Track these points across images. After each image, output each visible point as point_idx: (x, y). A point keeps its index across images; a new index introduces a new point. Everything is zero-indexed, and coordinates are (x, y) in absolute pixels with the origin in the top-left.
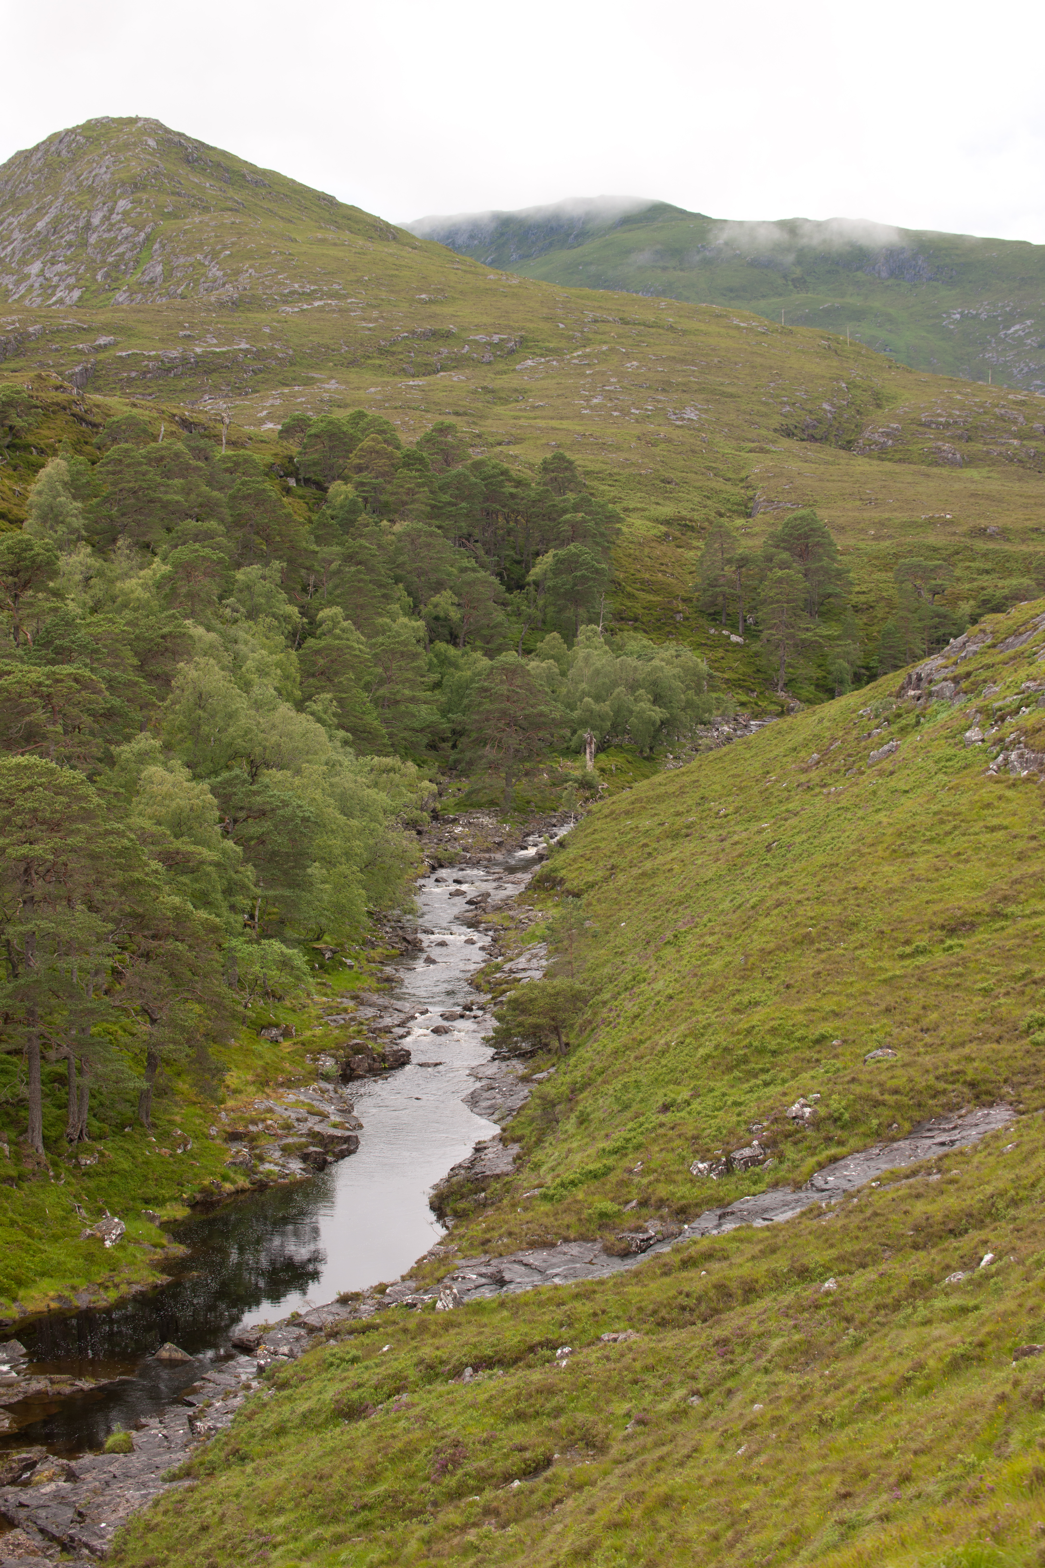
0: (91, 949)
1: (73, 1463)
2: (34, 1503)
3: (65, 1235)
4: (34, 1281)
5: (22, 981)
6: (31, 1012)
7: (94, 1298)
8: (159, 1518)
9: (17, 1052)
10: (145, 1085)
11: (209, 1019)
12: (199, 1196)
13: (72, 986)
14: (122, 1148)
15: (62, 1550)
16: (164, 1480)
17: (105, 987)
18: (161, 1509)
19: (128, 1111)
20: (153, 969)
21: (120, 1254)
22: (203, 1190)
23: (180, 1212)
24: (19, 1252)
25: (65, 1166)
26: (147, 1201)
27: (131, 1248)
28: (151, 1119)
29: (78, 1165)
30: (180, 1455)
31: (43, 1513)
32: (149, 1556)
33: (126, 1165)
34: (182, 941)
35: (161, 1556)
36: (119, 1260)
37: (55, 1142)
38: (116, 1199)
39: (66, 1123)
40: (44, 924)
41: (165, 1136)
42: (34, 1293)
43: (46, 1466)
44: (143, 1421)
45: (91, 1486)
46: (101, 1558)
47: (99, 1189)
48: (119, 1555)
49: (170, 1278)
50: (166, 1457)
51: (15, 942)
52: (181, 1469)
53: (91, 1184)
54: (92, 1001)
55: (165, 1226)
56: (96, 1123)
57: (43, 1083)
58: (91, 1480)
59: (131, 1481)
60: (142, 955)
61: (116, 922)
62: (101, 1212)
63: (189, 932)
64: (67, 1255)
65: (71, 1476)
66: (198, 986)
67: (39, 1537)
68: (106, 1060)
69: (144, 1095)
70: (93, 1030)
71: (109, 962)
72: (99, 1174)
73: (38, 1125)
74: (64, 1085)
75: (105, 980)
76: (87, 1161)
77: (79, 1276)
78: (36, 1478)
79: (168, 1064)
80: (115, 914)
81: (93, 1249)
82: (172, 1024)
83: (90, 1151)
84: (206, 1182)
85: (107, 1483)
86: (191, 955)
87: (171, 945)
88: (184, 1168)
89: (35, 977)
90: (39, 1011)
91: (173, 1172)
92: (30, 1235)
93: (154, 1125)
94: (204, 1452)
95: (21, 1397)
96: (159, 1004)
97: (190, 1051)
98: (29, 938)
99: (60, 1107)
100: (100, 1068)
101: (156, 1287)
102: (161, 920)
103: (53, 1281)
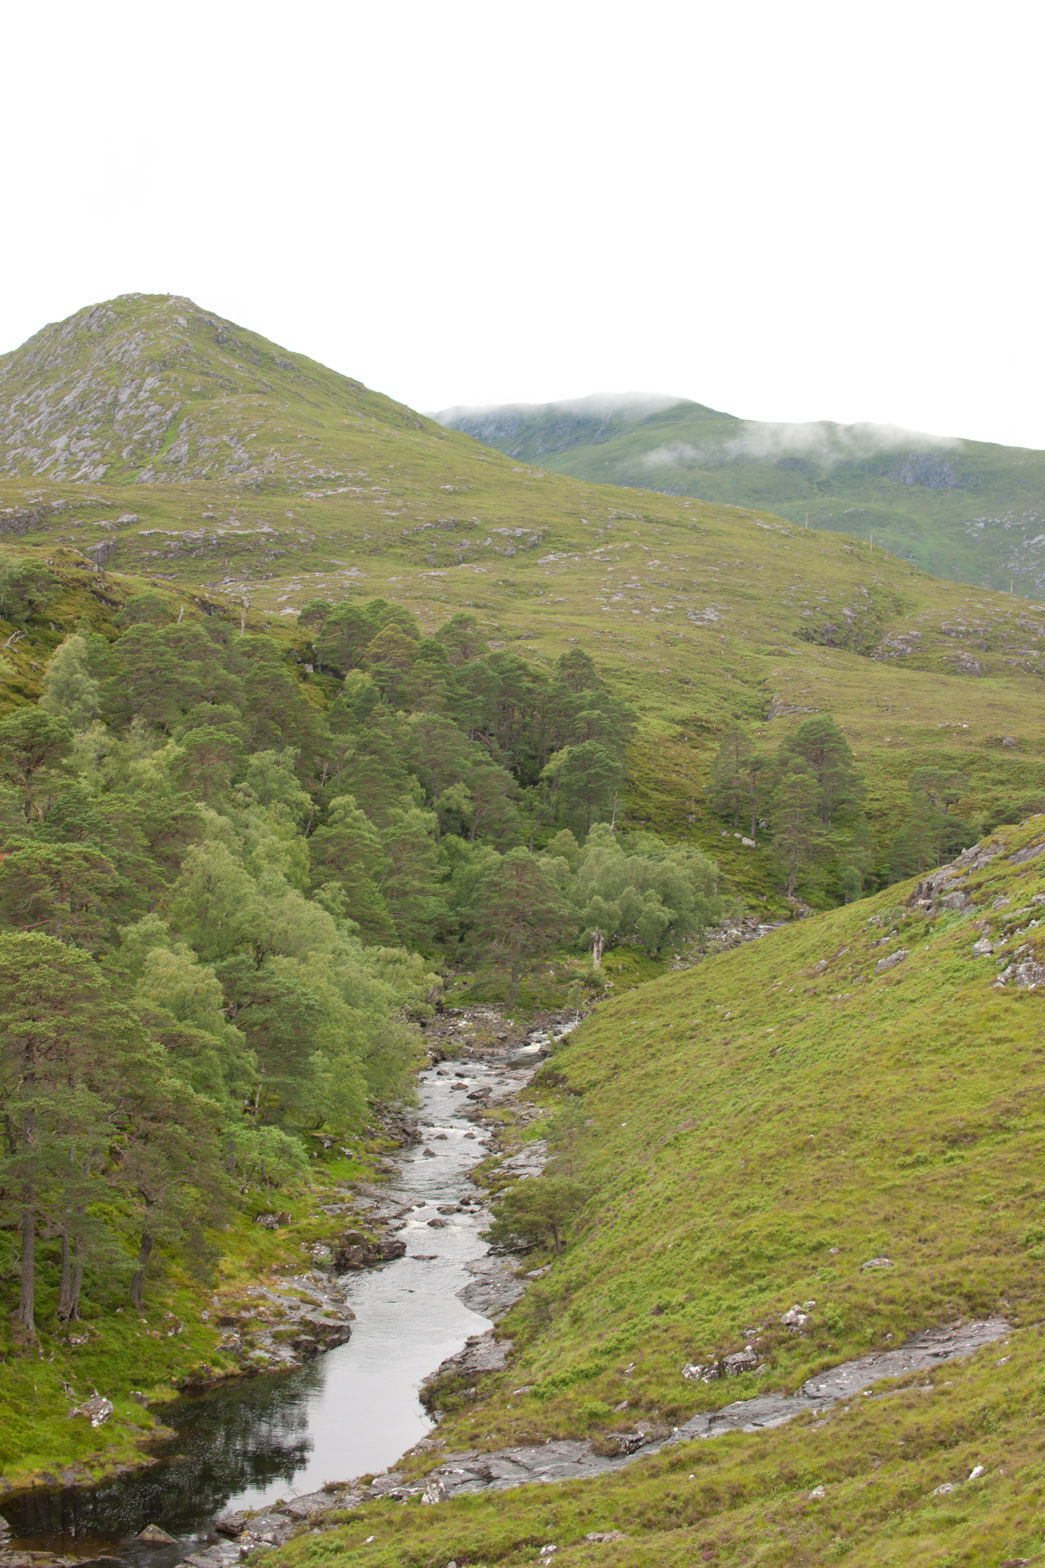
0: (90, 1129)
3: (52, 1412)
4: (20, 1457)
5: (19, 1157)
6: (27, 1189)
7: (79, 1477)
9: (12, 1228)
10: (139, 1267)
11: (206, 1203)
12: (188, 1380)
13: (70, 1164)
14: (112, 1328)
17: (102, 1167)
19: (121, 1292)
20: (151, 1151)
21: (106, 1434)
22: (193, 1374)
23: (167, 1395)
24: (6, 1427)
25: (55, 1343)
26: (136, 1383)
27: (119, 1428)
28: (143, 1301)
29: (68, 1344)
33: (116, 1345)
34: (182, 1124)
36: (105, 1440)
37: (46, 1319)
38: (105, 1379)
39: (58, 1301)
40: (43, 1101)
41: (156, 1318)
42: (19, 1468)
47: (88, 1368)
49: (156, 1461)
51: (14, 1118)
53: (81, 1363)
54: (88, 1181)
55: (154, 1408)
56: (88, 1303)
57: (37, 1260)
60: (140, 1137)
61: (116, 1102)
62: (89, 1391)
63: (189, 1115)
64: (54, 1433)
66: (196, 1170)
68: (101, 1240)
69: (137, 1277)
71: (107, 1142)
72: (88, 1354)
73: (30, 1302)
74: (57, 1263)
75: (102, 1160)
76: (78, 1339)
77: (64, 1454)
79: (162, 1247)
80: (115, 1094)
81: (80, 1428)
82: (169, 1207)
83: (80, 1330)
84: (196, 1366)
86: (190, 1139)
87: (169, 1127)
88: (174, 1350)
89: (33, 1154)
90: (36, 1188)
91: (164, 1354)
92: (17, 1410)
93: (146, 1307)
96: (155, 1186)
97: (185, 1235)
98: (28, 1115)
99: (52, 1285)
100: (94, 1248)
101: (142, 1468)
102: (161, 1102)
103: (38, 1457)
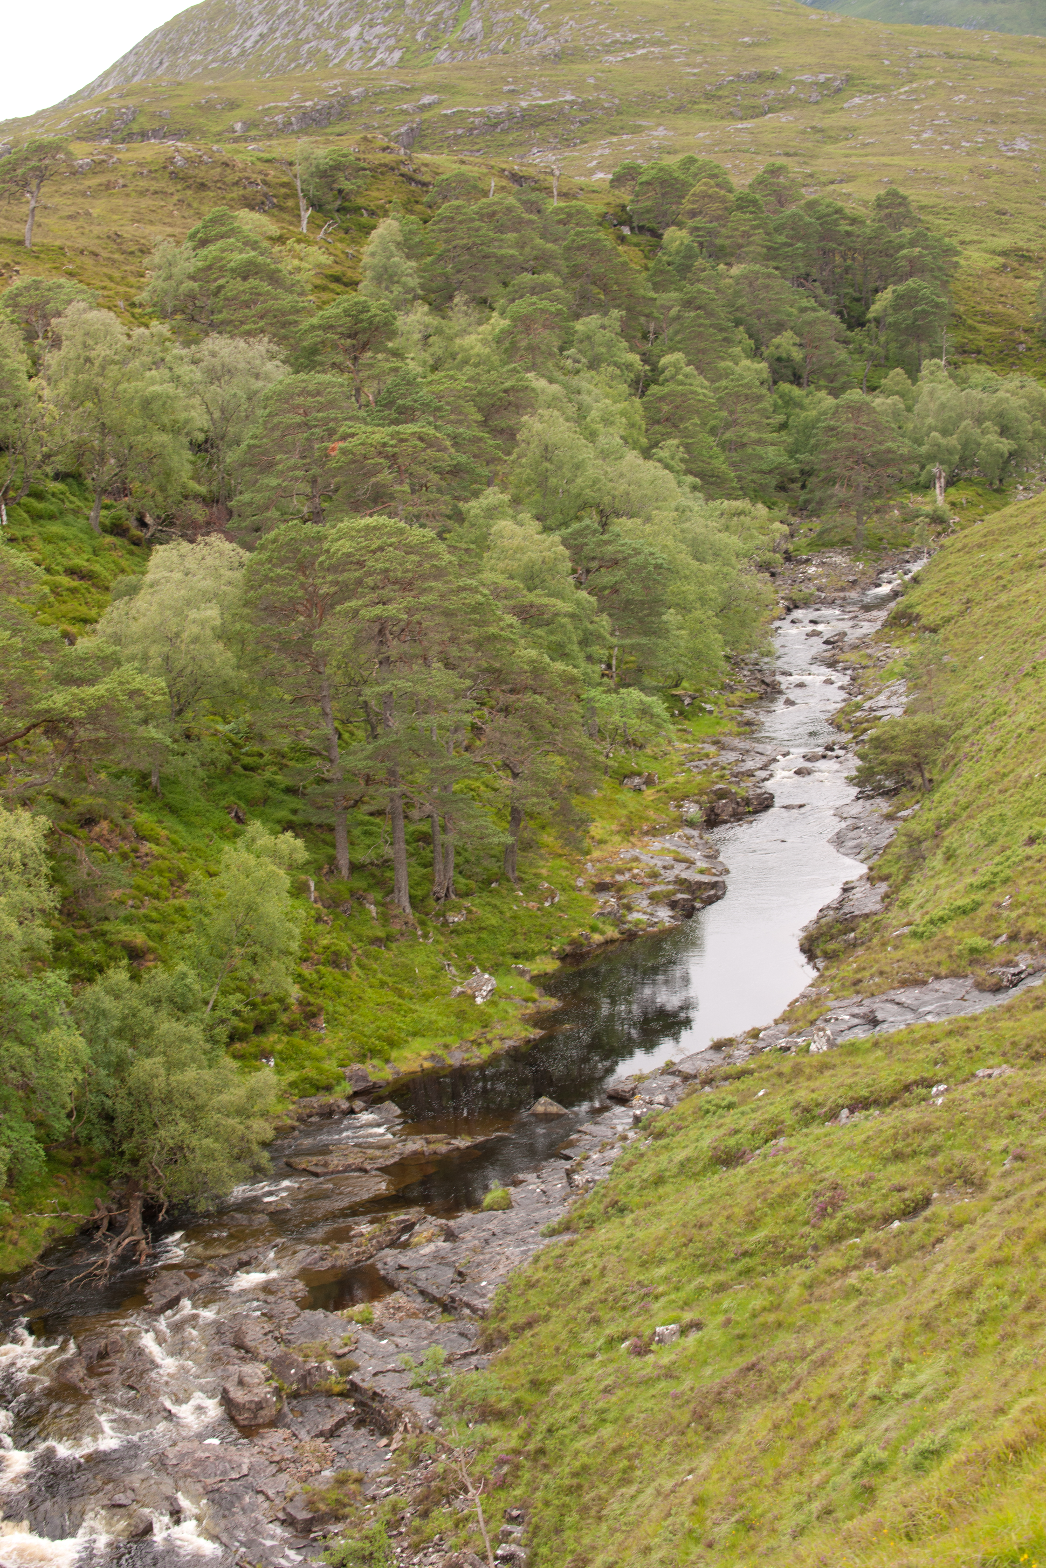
0: (450, 706)
1: (451, 1223)
2: (413, 1265)
3: (436, 993)
4: (406, 1042)
5: (381, 742)
6: (392, 773)
7: (467, 1056)
8: (540, 1274)
9: (379, 813)
10: (510, 840)
11: (571, 770)
12: (568, 949)
13: (432, 744)
14: (489, 904)
15: (444, 1311)
16: (544, 1235)
17: (465, 743)
18: (541, 1264)
19: (494, 867)
20: (513, 723)
21: (491, 1010)
22: (573, 942)
23: (550, 965)
24: (390, 1013)
25: (432, 924)
26: (516, 956)
27: (503, 1003)
28: (517, 873)
29: (446, 923)
30: (559, 1209)
31: (423, 1275)
32: (531, 1313)
33: (494, 921)
34: (541, 694)
35: (543, 1313)
36: (490, 1016)
37: (422, 901)
38: (485, 955)
39: (432, 882)
40: (401, 684)
41: (531, 890)
42: (406, 1053)
43: (424, 1227)
44: (521, 1176)
45: (470, 1245)
46: (482, 1318)
47: (468, 945)
48: (501, 1312)
49: (542, 1032)
50: (545, 1212)
51: (373, 703)
52: (560, 1223)
53: (460, 941)
54: (453, 758)
55: (536, 980)
56: (462, 880)
57: (408, 843)
58: (470, 1239)
59: (510, 1238)
60: (501, 710)
61: (474, 678)
62: (471, 969)
63: (547, 684)
64: (439, 1014)
65: (450, 1236)
66: (559, 738)
67: (420, 1299)
68: (470, 816)
69: (509, 850)
70: (456, 787)
71: (468, 718)
72: (467, 931)
73: (404, 884)
74: (429, 844)
75: (464, 737)
76: (455, 918)
77: (451, 1034)
78: (415, 1240)
79: (532, 818)
80: (471, 670)
81: (465, 1006)
82: (534, 777)
83: (457, 908)
84: (575, 934)
85: (487, 1242)
86: (550, 707)
87: (529, 698)
88: (552, 920)
89: (395, 737)
90: (401, 771)
91: (542, 925)
92: (401, 995)
93: (521, 880)
94: (583, 1205)
95: (397, 1159)
96: (519, 757)
97: (553, 804)
98: (387, 699)
99: (425, 866)
100: (464, 825)
101: (529, 1041)
102: (519, 674)
103: (425, 1040)
